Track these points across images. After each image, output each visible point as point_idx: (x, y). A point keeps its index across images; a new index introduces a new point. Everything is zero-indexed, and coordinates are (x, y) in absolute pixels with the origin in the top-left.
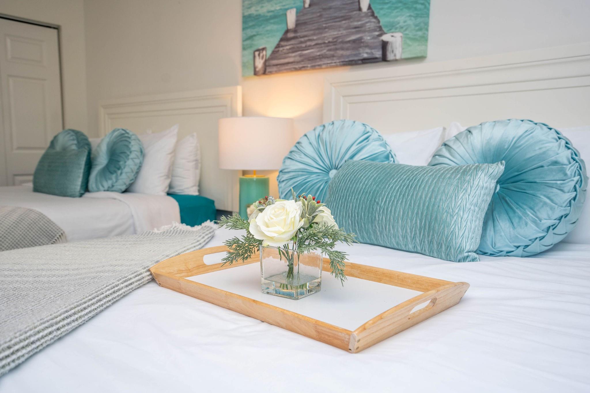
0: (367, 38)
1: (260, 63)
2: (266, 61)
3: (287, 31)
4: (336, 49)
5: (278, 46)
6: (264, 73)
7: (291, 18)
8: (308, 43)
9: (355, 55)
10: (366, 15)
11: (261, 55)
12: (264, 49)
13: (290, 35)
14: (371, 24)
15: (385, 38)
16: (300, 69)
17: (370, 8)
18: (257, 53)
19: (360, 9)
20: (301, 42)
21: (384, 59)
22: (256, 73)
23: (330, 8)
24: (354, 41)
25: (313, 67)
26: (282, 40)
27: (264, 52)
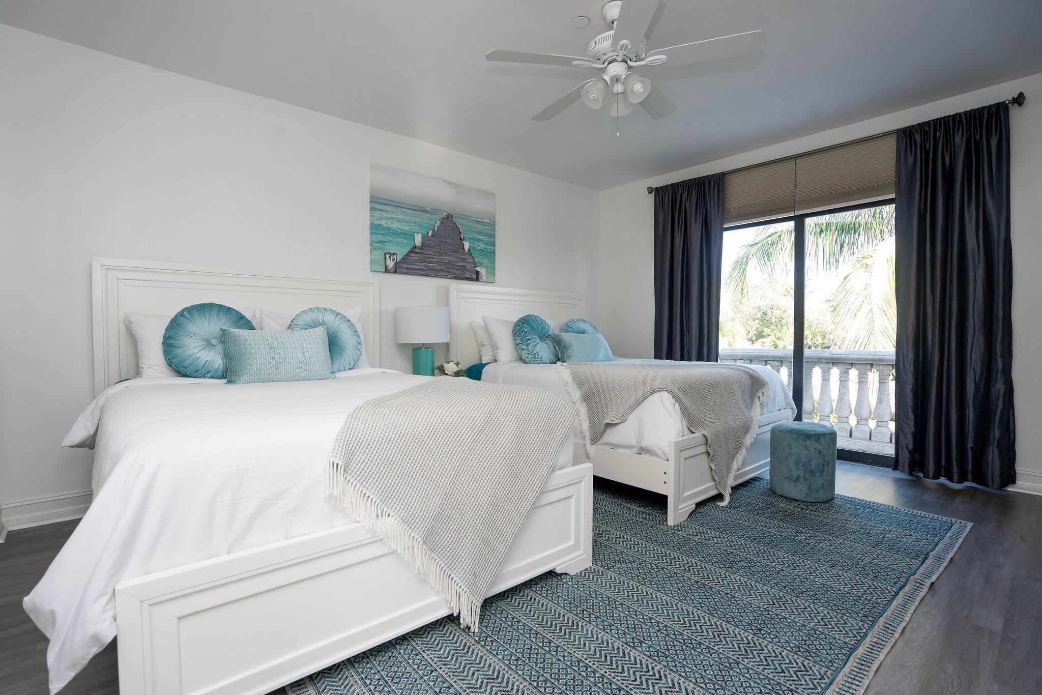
0: (468, 266)
1: (390, 264)
2: (396, 263)
3: (415, 247)
4: (451, 268)
5: (407, 255)
6: (395, 272)
7: (418, 240)
8: (432, 260)
9: (462, 274)
10: (467, 254)
11: (392, 258)
12: (394, 254)
13: (417, 250)
14: (470, 260)
15: (478, 269)
16: (426, 275)
17: (469, 250)
18: (388, 256)
19: (464, 249)
20: (426, 258)
21: (477, 280)
22: (387, 271)
23: (446, 242)
24: (461, 266)
25: (435, 276)
26: (410, 252)
27: (395, 256)
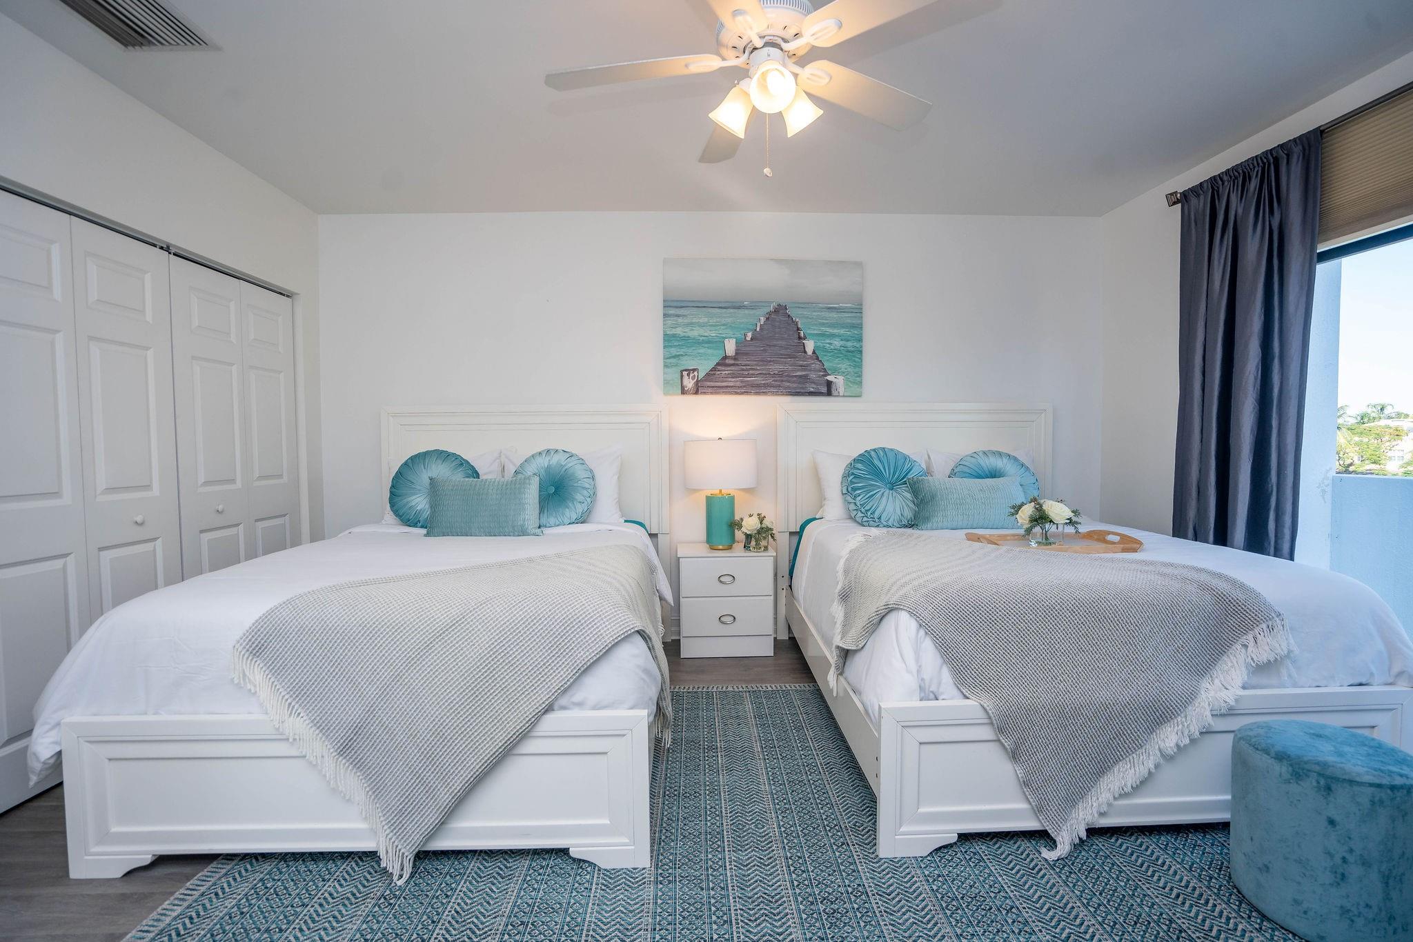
0: (813, 376)
1: (689, 383)
2: (697, 381)
3: (725, 357)
4: (782, 381)
5: (714, 369)
6: (696, 393)
7: (730, 347)
8: (751, 372)
9: (802, 388)
10: (811, 357)
11: (691, 375)
12: (694, 370)
13: (728, 361)
14: (817, 366)
15: (830, 378)
16: (742, 393)
17: (814, 352)
18: (685, 373)
19: (805, 352)
20: (743, 370)
21: (829, 393)
22: (684, 392)
23: (775, 346)
24: (804, 376)
25: (757, 393)
26: (718, 364)
27: (696, 373)
